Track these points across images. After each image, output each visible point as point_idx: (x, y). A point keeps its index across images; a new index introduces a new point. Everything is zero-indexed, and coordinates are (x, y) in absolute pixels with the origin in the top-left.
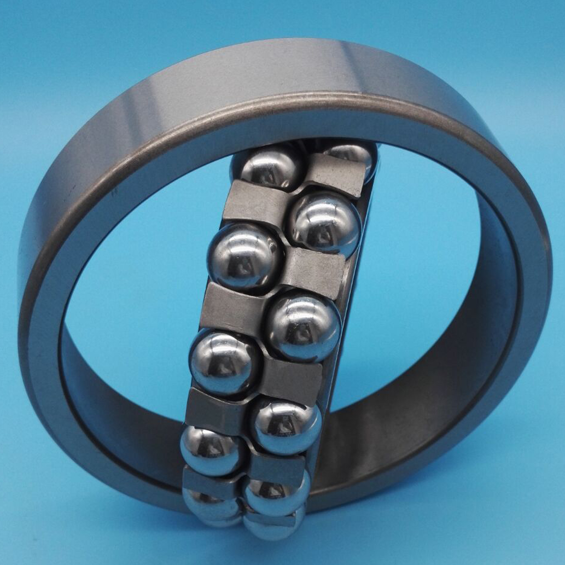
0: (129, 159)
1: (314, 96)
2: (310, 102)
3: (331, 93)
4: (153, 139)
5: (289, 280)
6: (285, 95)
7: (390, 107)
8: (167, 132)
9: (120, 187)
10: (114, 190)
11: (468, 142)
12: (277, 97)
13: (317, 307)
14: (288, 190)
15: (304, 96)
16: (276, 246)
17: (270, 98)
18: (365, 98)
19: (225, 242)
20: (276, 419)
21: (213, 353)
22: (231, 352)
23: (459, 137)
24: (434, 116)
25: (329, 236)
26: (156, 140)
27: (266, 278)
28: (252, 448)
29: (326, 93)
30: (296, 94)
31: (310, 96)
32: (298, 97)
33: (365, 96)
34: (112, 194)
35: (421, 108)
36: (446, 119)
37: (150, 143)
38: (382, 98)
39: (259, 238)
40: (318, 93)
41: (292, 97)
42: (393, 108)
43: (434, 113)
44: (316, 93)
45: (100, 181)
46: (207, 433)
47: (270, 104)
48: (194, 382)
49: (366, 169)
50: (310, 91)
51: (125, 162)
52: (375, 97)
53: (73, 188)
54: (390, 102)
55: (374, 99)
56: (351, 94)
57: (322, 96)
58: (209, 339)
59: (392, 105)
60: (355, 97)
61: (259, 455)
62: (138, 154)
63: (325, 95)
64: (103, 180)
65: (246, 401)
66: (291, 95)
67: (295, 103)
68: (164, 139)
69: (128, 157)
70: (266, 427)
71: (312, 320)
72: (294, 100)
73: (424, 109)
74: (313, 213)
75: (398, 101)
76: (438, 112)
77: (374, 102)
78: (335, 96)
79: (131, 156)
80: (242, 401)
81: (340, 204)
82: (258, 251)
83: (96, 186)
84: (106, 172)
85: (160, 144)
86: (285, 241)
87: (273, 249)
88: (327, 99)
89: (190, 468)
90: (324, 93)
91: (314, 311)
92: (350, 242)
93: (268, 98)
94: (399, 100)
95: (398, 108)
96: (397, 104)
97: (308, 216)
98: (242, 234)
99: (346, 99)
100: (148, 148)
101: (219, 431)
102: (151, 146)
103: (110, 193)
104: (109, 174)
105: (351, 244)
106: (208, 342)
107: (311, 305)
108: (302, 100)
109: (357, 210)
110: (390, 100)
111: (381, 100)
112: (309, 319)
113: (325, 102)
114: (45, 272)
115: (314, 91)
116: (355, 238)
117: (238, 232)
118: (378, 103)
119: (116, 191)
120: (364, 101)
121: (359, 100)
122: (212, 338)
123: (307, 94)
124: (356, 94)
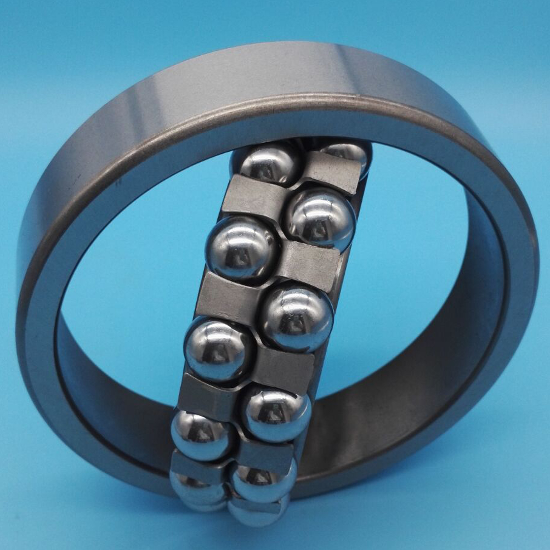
0: (134, 152)
1: (314, 97)
2: (310, 103)
3: (331, 95)
4: (158, 134)
5: (285, 272)
6: (286, 96)
7: (386, 108)
8: (171, 127)
9: (124, 177)
10: (118, 180)
11: (461, 144)
12: (279, 97)
13: (311, 299)
14: (286, 185)
15: (304, 97)
16: (273, 239)
17: (273, 97)
18: (363, 100)
19: (223, 234)
20: (267, 407)
21: (208, 340)
22: (226, 340)
23: (452, 139)
24: (428, 118)
25: (324, 231)
26: (162, 134)
27: (262, 269)
28: (242, 434)
29: (326, 95)
30: (297, 95)
31: (310, 97)
32: (298, 97)
33: (363, 98)
34: (116, 184)
35: (416, 110)
36: (441, 121)
37: (156, 137)
38: (379, 100)
39: (257, 231)
40: (319, 94)
41: (292, 98)
42: (390, 110)
43: (429, 116)
44: (316, 94)
45: (105, 171)
46: (198, 418)
47: (271, 103)
48: (187, 366)
49: (361, 166)
50: (310, 93)
51: (131, 154)
52: (372, 99)
53: (78, 177)
54: (387, 105)
55: (372, 101)
56: (350, 96)
57: (321, 97)
58: (204, 327)
59: (388, 108)
60: (353, 99)
61: (249, 442)
62: (144, 146)
63: (325, 97)
64: (108, 171)
65: (238, 388)
66: (292, 95)
67: (296, 103)
68: (169, 134)
69: (133, 150)
70: (257, 414)
71: (306, 312)
72: (295, 101)
73: (419, 112)
74: (310, 208)
75: (394, 104)
76: (432, 115)
77: (371, 104)
78: (334, 97)
79: (137, 149)
80: (234, 388)
81: (335, 199)
82: (255, 243)
83: (101, 176)
84: (111, 164)
85: (165, 138)
86: (282, 235)
87: (270, 242)
88: (326, 100)
89: (179, 452)
90: (324, 95)
91: (308, 302)
92: (345, 237)
93: (270, 98)
94: (395, 102)
95: (394, 110)
96: (394, 106)
97: (305, 211)
98: (241, 226)
99: (345, 100)
100: (153, 141)
101: (210, 417)
102: (156, 140)
103: (114, 184)
104: (115, 165)
105: (344, 239)
106: (204, 329)
107: (305, 296)
108: (302, 100)
109: (351, 206)
110: (387, 102)
111: (378, 103)
112: (303, 311)
113: (324, 103)
114: (47, 256)
115: (314, 93)
116: (350, 233)
117: (236, 225)
118: (376, 105)
119: (120, 182)
120: (361, 102)
121: (357, 102)
122: (207, 326)
123: (307, 95)
124: (354, 96)
